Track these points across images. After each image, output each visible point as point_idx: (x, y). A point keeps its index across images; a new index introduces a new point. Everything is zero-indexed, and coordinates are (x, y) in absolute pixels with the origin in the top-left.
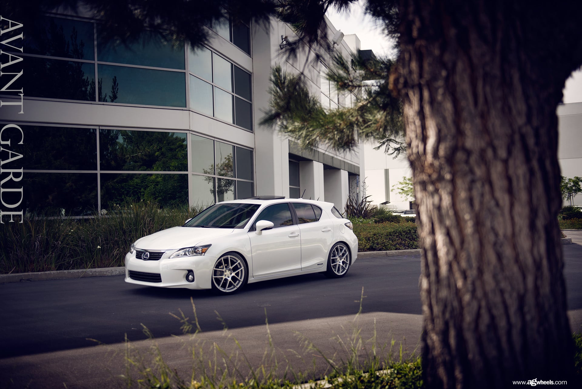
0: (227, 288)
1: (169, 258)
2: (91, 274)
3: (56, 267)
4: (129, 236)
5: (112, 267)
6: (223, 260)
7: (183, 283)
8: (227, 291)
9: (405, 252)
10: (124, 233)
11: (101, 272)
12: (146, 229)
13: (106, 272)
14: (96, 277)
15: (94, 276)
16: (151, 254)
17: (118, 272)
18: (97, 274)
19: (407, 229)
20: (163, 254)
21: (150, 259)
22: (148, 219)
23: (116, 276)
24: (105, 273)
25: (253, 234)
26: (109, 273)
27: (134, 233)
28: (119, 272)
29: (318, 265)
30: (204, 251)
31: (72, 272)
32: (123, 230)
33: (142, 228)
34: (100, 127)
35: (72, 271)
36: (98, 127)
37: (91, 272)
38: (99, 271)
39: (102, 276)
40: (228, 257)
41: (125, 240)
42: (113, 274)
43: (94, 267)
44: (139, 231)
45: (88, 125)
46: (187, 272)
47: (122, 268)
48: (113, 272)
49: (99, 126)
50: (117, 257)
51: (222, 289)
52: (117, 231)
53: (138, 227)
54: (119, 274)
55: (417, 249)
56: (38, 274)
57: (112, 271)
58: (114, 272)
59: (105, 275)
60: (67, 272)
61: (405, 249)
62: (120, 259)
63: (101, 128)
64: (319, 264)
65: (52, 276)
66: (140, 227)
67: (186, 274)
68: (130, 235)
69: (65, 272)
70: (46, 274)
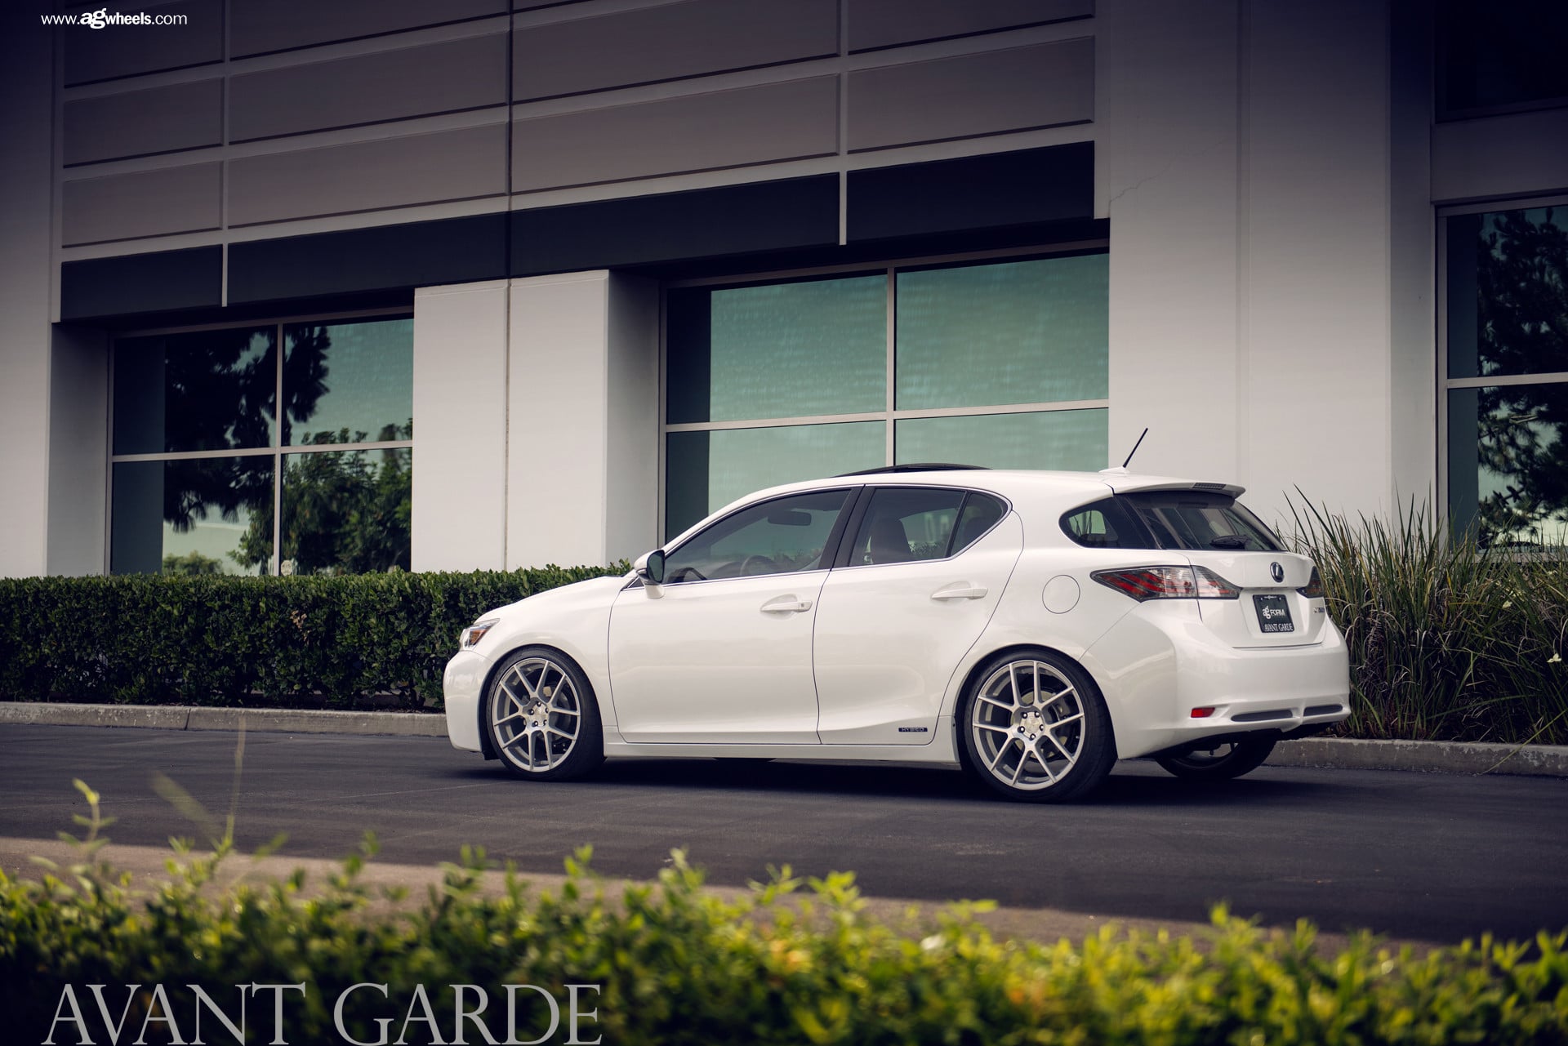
2: (1536, 763)
18: (1559, 767)
25: (638, 595)
29: (900, 730)
30: (475, 640)
31: (1466, 751)
37: (1538, 756)
40: (543, 665)
51: (517, 761)
60: (1447, 749)
65: (1395, 759)
69: (1444, 749)
70: (1377, 746)
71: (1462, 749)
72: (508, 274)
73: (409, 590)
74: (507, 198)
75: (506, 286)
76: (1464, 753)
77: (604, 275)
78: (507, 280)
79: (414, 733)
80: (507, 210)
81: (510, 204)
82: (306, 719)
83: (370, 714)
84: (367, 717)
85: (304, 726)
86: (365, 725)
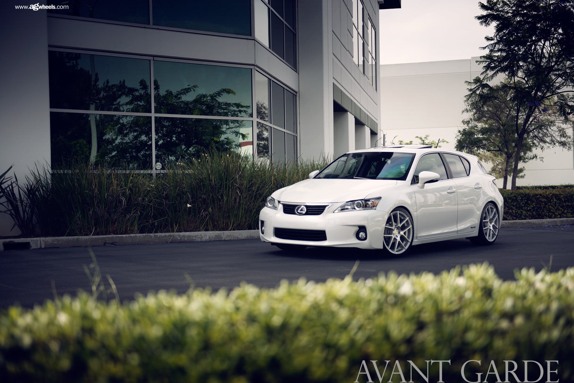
0: (396, 250)
1: (334, 212)
2: (179, 238)
3: (138, 229)
5: (199, 231)
6: (393, 215)
7: (352, 242)
8: (396, 253)
9: (516, 222)
11: (190, 236)
13: (195, 236)
14: (184, 242)
15: (183, 241)
16: (308, 208)
17: (208, 238)
18: (186, 239)
19: (513, 195)
20: (325, 208)
21: (306, 214)
23: (205, 242)
24: (194, 238)
25: (416, 187)
26: (198, 238)
28: (209, 237)
29: (471, 228)
30: (376, 205)
31: (159, 236)
34: (154, 57)
35: (159, 234)
36: (153, 57)
37: (179, 236)
38: (187, 236)
39: (191, 242)
40: (397, 213)
41: (214, 199)
42: (203, 240)
43: (179, 231)
46: (357, 228)
47: (212, 233)
48: (203, 237)
50: (206, 219)
51: (390, 251)
54: (209, 240)
55: (526, 219)
56: (123, 236)
57: (201, 235)
59: (195, 241)
60: (153, 236)
61: (513, 219)
63: (156, 58)
64: (473, 228)
65: (138, 240)
66: (230, 183)
67: (357, 231)
68: (218, 192)
69: (152, 236)
70: (131, 237)
71: (157, 236)
76: (158, 237)
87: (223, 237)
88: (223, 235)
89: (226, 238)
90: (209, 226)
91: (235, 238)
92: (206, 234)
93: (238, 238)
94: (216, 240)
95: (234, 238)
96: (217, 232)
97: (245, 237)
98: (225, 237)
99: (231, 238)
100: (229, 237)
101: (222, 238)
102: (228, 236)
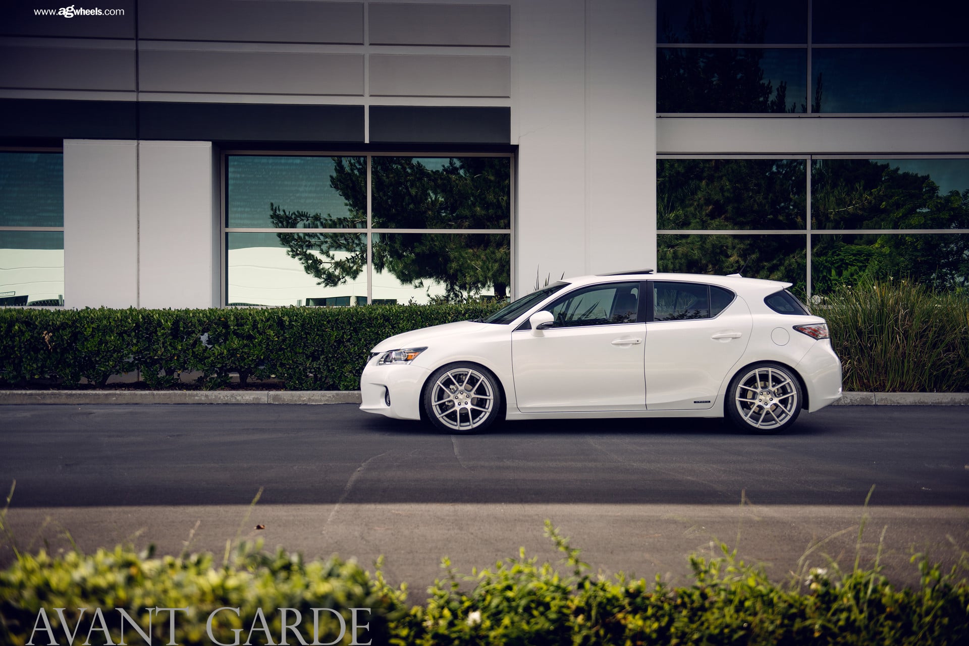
4: (868, 340)
10: (860, 333)
12: (899, 329)
17: (849, 401)
22: (902, 312)
27: (877, 334)
28: (851, 400)
29: (695, 402)
32: (857, 329)
33: (891, 326)
36: (810, 156)
41: (861, 347)
42: (840, 404)
44: (886, 332)
45: (792, 155)
49: (811, 154)
50: (848, 375)
52: (847, 331)
53: (884, 325)
54: (851, 404)
58: (843, 400)
62: (852, 379)
63: (814, 157)
66: (887, 325)
68: (869, 338)
72: (138, 137)
73: (141, 320)
74: (135, 93)
75: (136, 144)
77: (209, 145)
78: (136, 141)
79: (156, 402)
80: (136, 100)
81: (137, 97)
82: (64, 396)
83: (118, 392)
84: (115, 394)
85: (63, 400)
86: (114, 398)
87: (874, 401)
88: (873, 398)
89: (878, 402)
90: (855, 384)
91: (894, 402)
92: (847, 396)
93: (898, 403)
94: (862, 405)
95: (892, 403)
96: (865, 393)
97: (910, 402)
98: (877, 400)
99: (886, 402)
100: (883, 402)
101: (872, 402)
102: (882, 399)
